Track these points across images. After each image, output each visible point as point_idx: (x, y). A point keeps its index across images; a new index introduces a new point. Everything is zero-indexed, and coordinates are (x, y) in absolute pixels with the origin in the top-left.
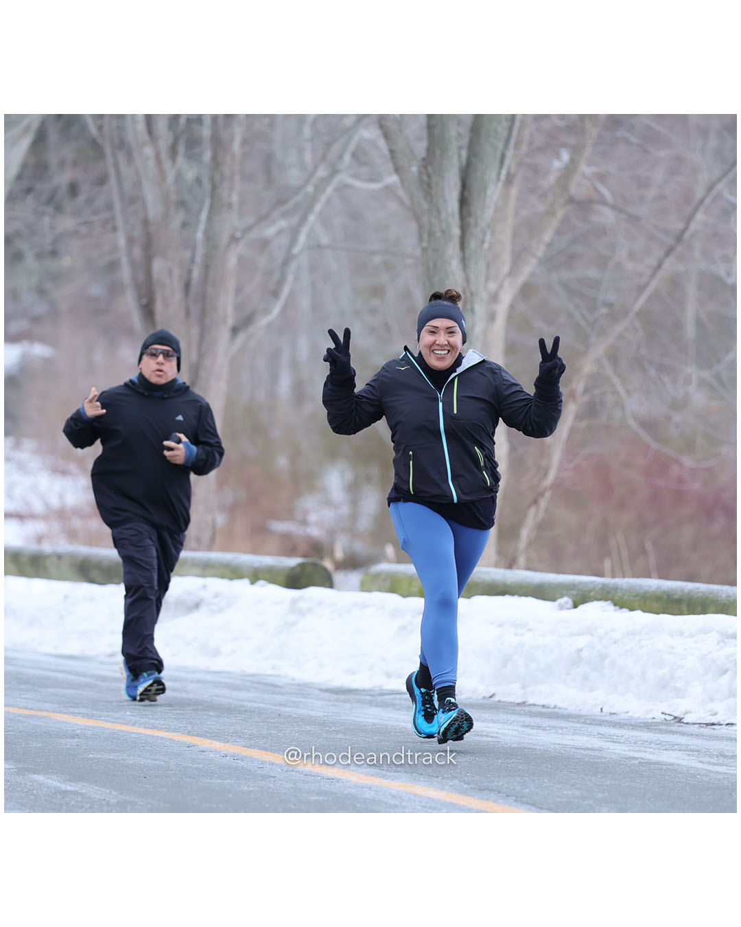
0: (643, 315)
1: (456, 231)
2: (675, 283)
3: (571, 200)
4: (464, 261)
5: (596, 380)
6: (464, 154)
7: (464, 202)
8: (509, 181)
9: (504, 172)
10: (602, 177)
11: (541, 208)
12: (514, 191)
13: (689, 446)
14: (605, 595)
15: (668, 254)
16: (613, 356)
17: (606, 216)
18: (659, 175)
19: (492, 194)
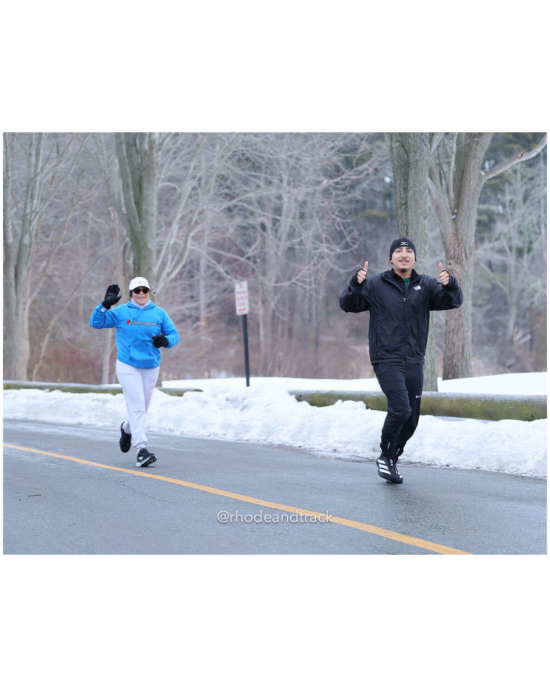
0: (69, 309)
1: (14, 284)
2: (77, 300)
3: (47, 275)
4: (16, 293)
5: (55, 327)
6: (16, 262)
7: (16, 275)
8: (29, 270)
9: (27, 267)
10: (56, 269)
11: (38, 277)
12: (30, 273)
13: (82, 346)
14: (59, 388)
15: (75, 290)
16: (59, 321)
17: (57, 280)
18: (72, 268)
19: (24, 273)
